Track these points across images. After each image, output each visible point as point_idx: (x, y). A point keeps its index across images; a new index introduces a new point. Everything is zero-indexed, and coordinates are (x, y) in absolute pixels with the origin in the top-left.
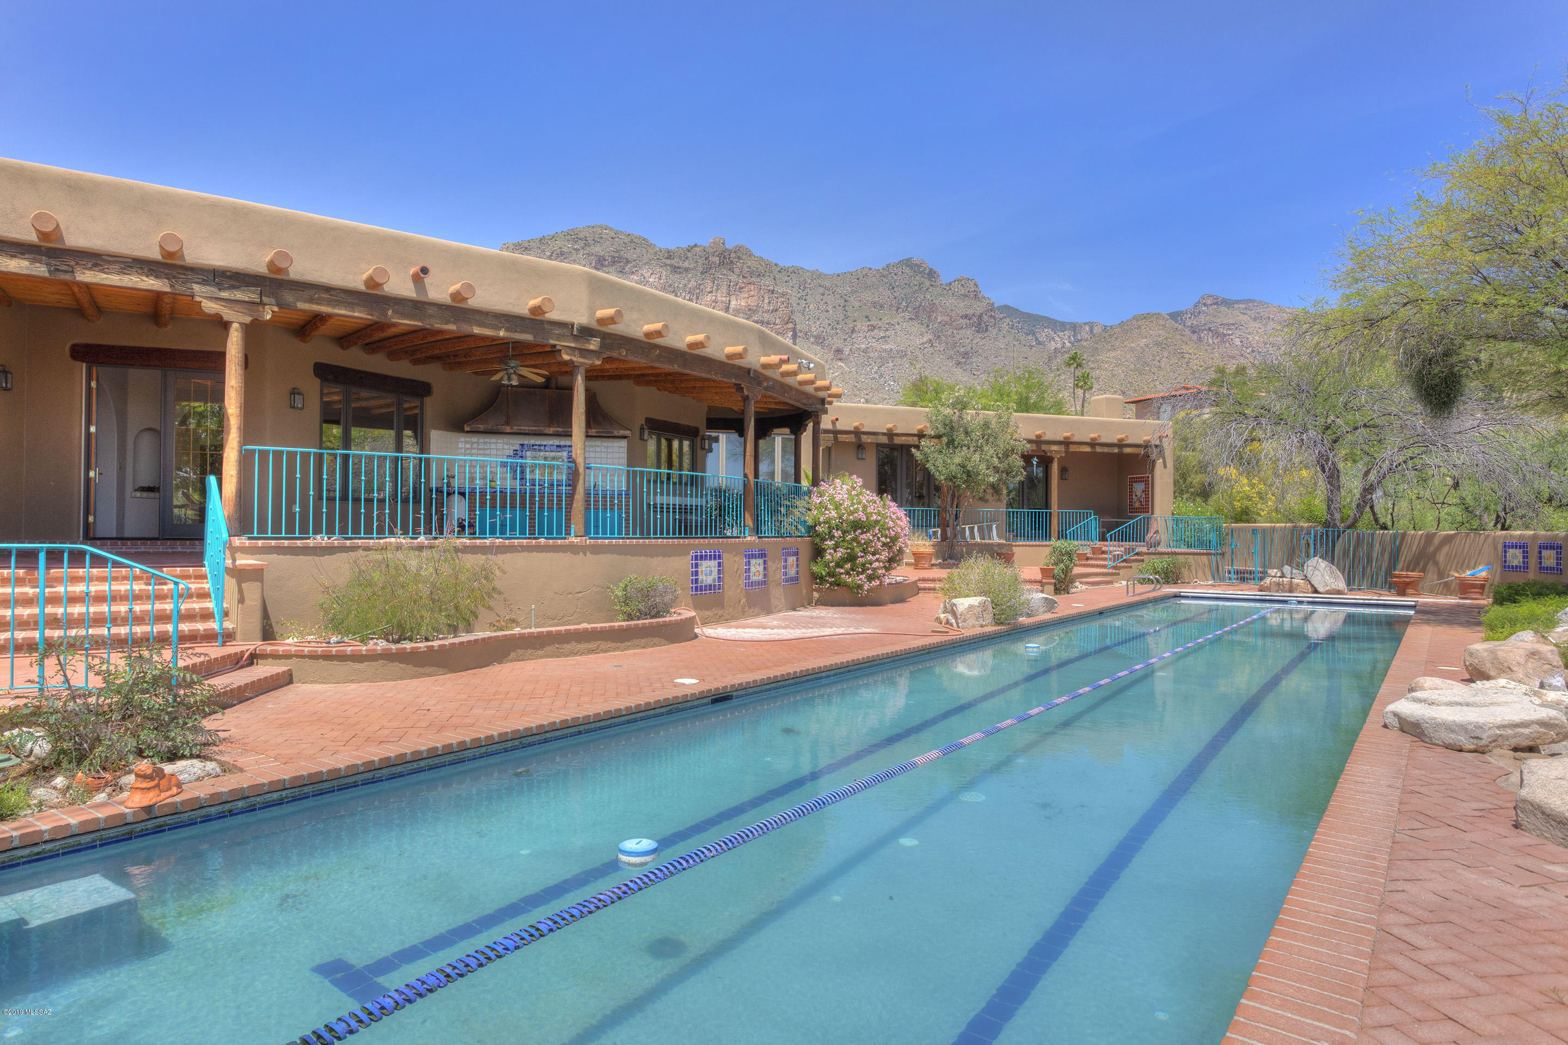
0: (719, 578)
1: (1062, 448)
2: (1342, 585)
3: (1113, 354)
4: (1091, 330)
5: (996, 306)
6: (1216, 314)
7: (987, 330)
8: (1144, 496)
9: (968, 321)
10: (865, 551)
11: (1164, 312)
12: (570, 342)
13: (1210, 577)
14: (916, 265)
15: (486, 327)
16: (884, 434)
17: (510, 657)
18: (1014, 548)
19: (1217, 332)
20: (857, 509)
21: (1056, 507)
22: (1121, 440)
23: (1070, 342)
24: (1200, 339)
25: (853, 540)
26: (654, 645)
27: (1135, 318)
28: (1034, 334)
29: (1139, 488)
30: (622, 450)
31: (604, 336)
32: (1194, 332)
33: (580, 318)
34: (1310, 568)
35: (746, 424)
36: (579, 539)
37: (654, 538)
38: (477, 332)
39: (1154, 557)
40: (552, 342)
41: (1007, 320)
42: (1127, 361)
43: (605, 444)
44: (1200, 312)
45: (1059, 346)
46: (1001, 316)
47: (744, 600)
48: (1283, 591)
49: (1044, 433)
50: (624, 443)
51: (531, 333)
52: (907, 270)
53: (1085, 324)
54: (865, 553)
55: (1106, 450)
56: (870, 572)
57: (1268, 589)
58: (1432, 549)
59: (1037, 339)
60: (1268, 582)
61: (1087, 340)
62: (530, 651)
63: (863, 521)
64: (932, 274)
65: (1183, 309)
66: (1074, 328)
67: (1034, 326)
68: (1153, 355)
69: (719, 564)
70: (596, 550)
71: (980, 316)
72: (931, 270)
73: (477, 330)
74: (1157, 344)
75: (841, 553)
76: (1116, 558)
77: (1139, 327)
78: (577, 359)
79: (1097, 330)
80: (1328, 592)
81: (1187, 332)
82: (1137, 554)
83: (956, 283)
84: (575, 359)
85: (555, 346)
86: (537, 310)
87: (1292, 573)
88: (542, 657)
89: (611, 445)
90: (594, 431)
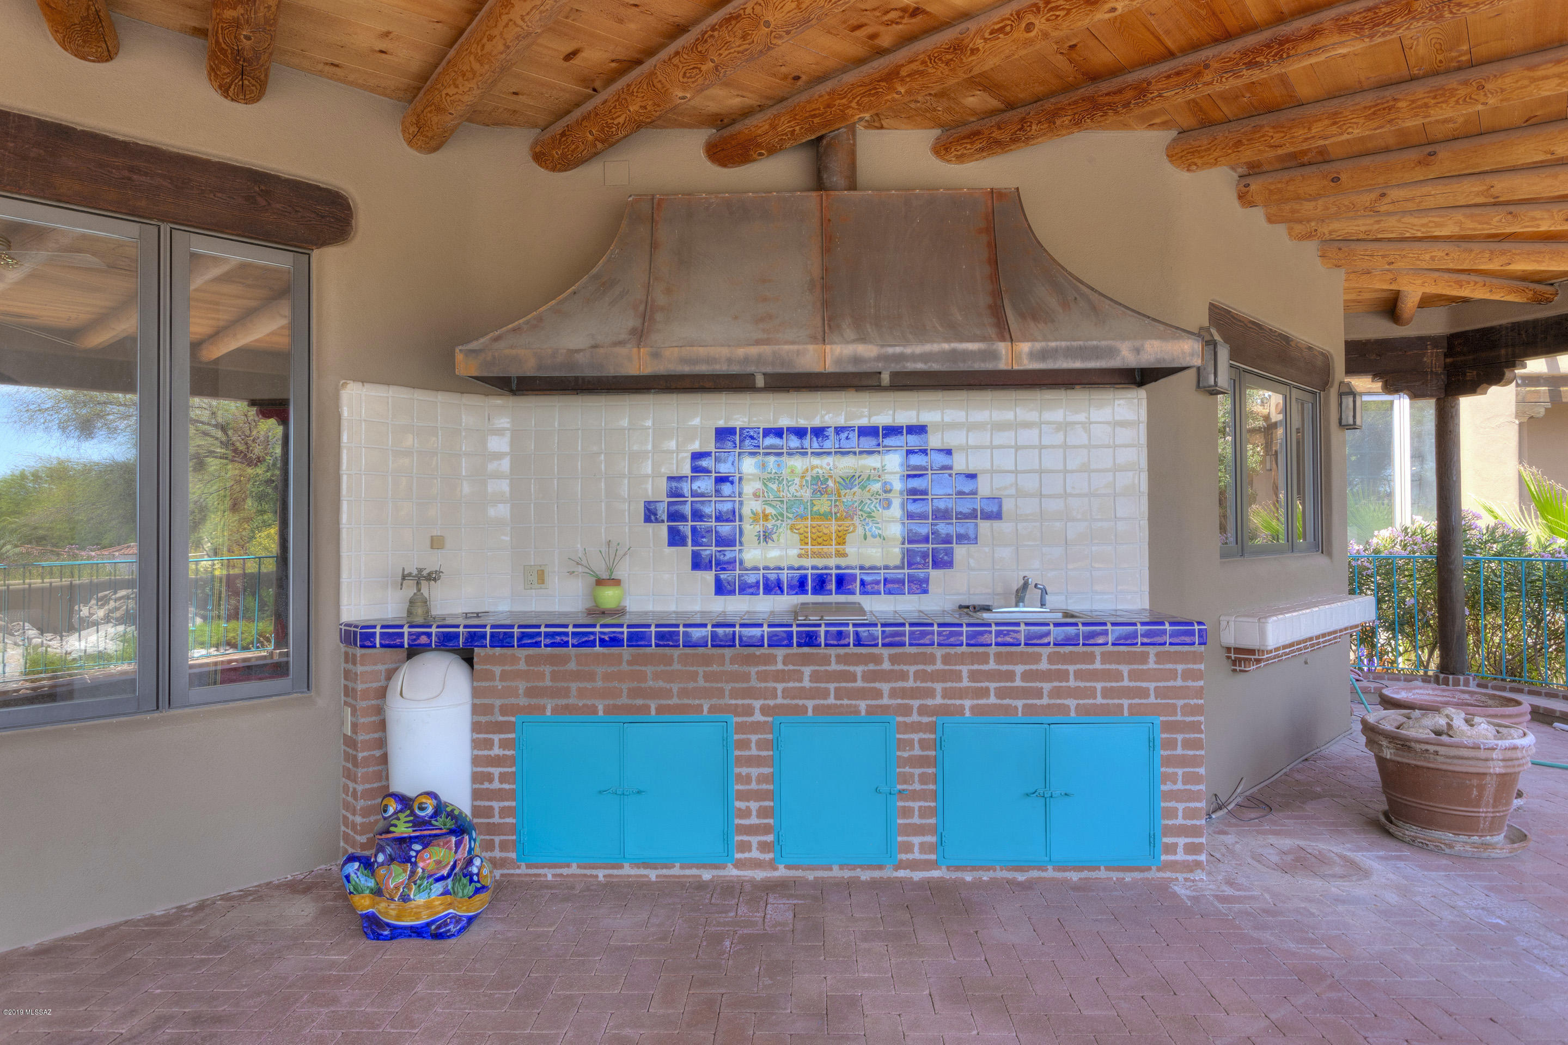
30: (1125, 434)
50: (1130, 407)
89: (1081, 417)
90: (1025, 347)
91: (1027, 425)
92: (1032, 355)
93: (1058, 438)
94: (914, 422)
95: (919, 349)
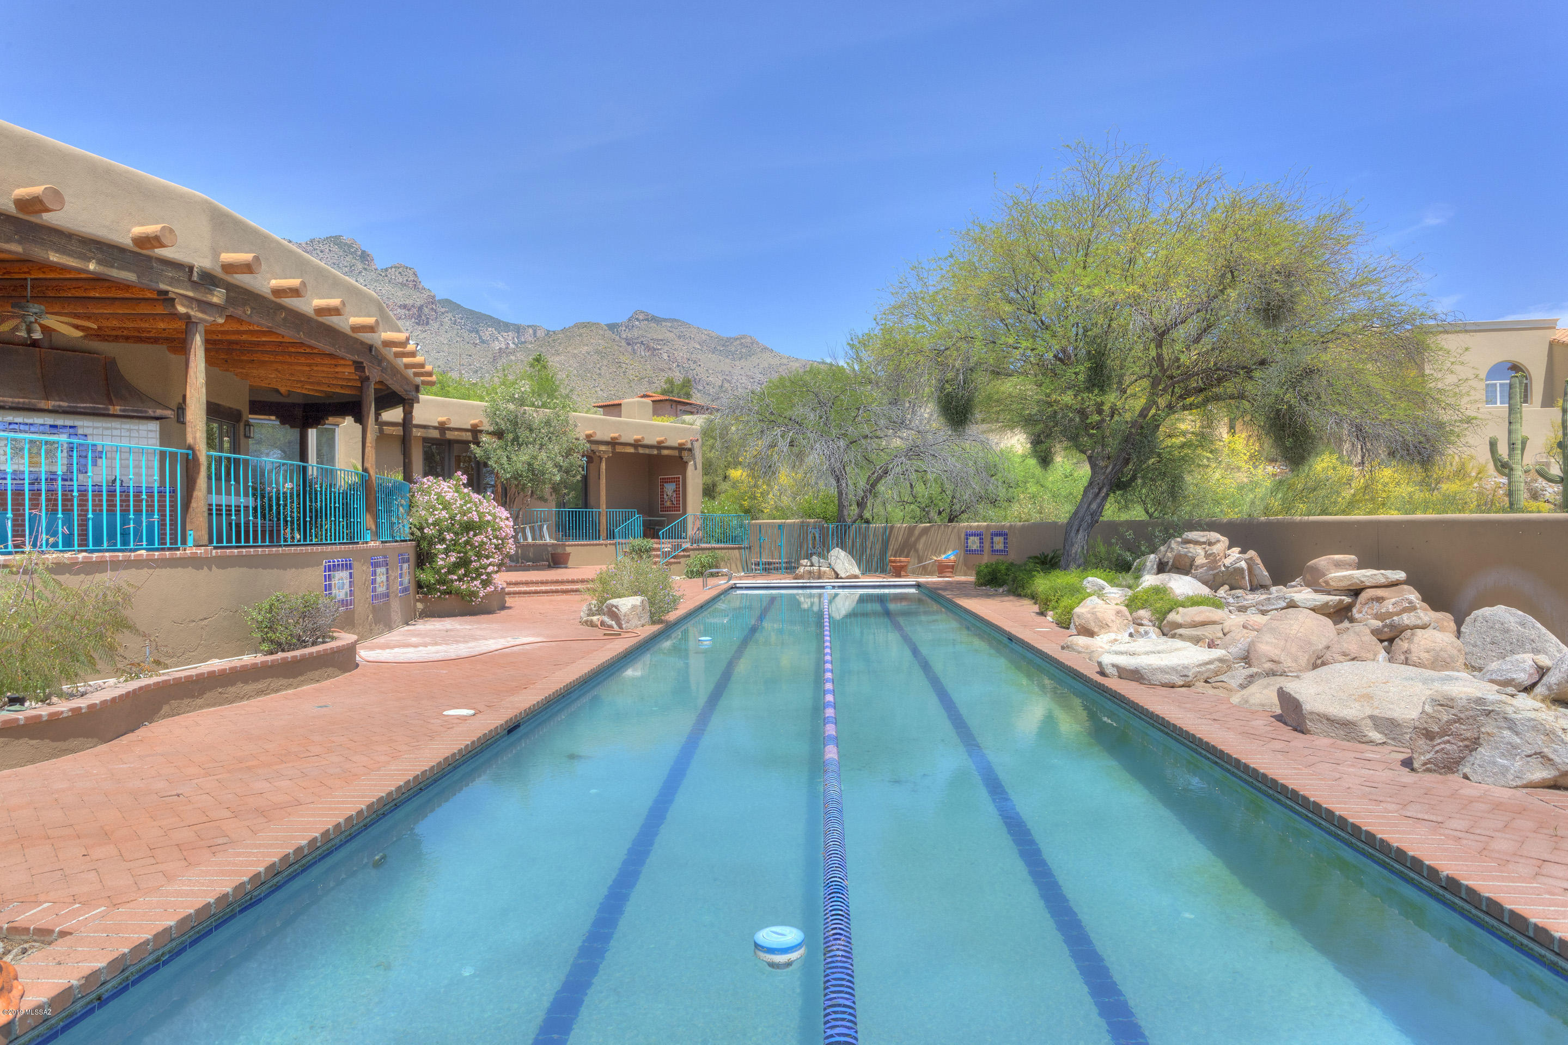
0: (351, 591)
1: (609, 448)
2: (856, 571)
3: (557, 359)
4: (535, 333)
5: (437, 298)
6: (647, 329)
7: (427, 323)
8: (675, 496)
9: (407, 312)
10: (479, 555)
11: (604, 321)
12: (187, 290)
13: (741, 569)
14: (346, 244)
15: (69, 255)
16: (435, 428)
17: (162, 712)
18: (567, 548)
19: (648, 346)
20: (470, 508)
21: (604, 506)
22: (659, 442)
23: (513, 343)
24: (634, 351)
25: (467, 543)
26: (329, 677)
27: (577, 326)
28: (477, 332)
29: (670, 488)
30: (151, 435)
31: (231, 288)
32: (629, 344)
33: (202, 261)
34: (833, 558)
35: (365, 409)
36: (202, 550)
37: (285, 545)
38: (55, 260)
39: (697, 552)
40: (163, 287)
41: (450, 315)
42: (570, 366)
43: (127, 426)
44: (633, 326)
45: (503, 346)
46: (443, 310)
47: (371, 616)
48: (814, 579)
49: (595, 433)
50: (154, 426)
51: (134, 272)
52: (335, 248)
53: (528, 326)
54: (478, 557)
55: (647, 451)
56: (484, 577)
57: (801, 577)
58: (913, 539)
59: (480, 338)
60: (802, 571)
61: (531, 343)
62: (186, 701)
63: (476, 522)
64: (364, 257)
65: (619, 321)
66: (518, 329)
67: (478, 324)
68: (594, 363)
69: (351, 574)
70: (223, 563)
71: (420, 308)
72: (363, 252)
73: (54, 257)
74: (598, 352)
75: (453, 558)
76: (666, 554)
77: (581, 335)
78: (196, 314)
79: (540, 334)
80: (848, 577)
81: (623, 343)
82: (684, 550)
83: (393, 270)
84: (192, 313)
85: (166, 292)
86: (145, 241)
87: (819, 562)
88: (201, 707)
89: (136, 427)
90: (118, 408)
91: (116, 429)
92: (121, 410)
93: (128, 434)
94: (72, 425)
95: (82, 405)
